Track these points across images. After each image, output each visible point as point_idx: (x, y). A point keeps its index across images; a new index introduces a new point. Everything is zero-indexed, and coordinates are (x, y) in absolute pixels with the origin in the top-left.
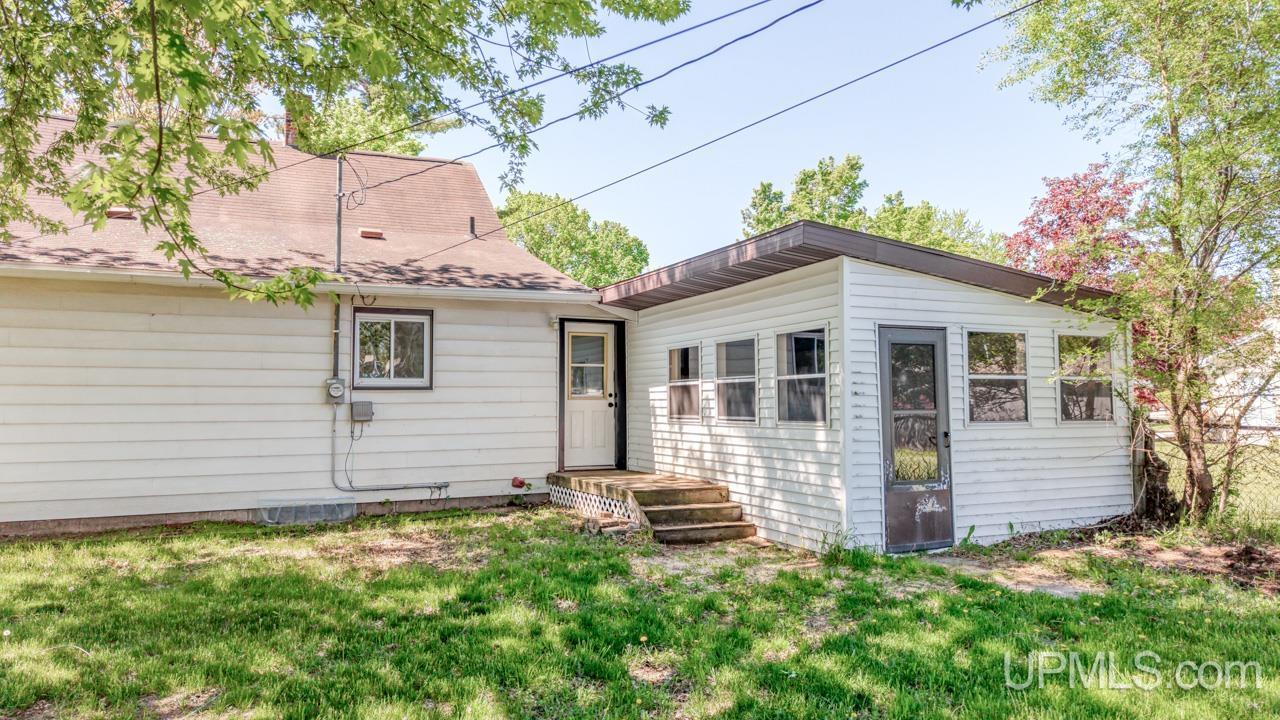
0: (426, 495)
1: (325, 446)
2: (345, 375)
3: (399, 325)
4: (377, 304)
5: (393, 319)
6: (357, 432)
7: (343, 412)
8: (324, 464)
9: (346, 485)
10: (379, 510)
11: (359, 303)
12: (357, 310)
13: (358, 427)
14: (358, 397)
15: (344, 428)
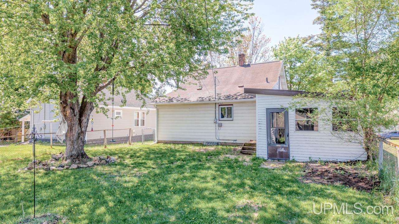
0: (232, 142)
1: (214, 131)
2: (217, 118)
3: (227, 108)
4: (223, 104)
5: (226, 107)
6: (220, 129)
7: (217, 125)
8: (214, 134)
9: (218, 139)
10: (224, 144)
11: (220, 104)
12: (219, 105)
13: (220, 128)
14: (220, 122)
15: (217, 128)
